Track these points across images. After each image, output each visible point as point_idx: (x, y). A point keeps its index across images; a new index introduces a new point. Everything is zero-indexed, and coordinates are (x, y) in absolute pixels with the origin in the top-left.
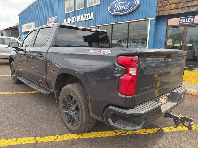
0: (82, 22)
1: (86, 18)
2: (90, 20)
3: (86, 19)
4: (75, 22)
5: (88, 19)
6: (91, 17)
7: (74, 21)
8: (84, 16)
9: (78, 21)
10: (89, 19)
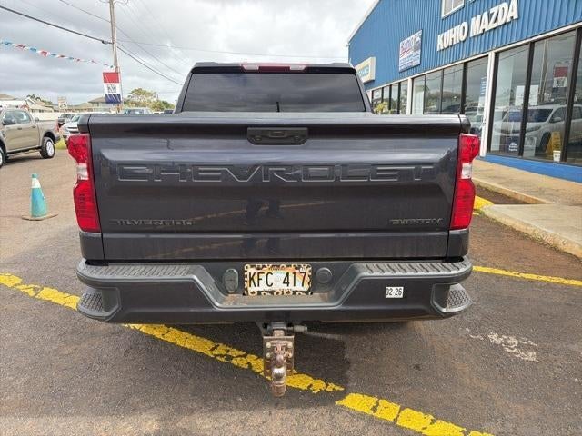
0: (483, 36)
1: (496, 20)
2: (506, 26)
3: (495, 25)
4: (464, 41)
5: (500, 22)
6: (510, 15)
7: (463, 38)
8: (490, 16)
9: (471, 36)
10: (503, 22)
